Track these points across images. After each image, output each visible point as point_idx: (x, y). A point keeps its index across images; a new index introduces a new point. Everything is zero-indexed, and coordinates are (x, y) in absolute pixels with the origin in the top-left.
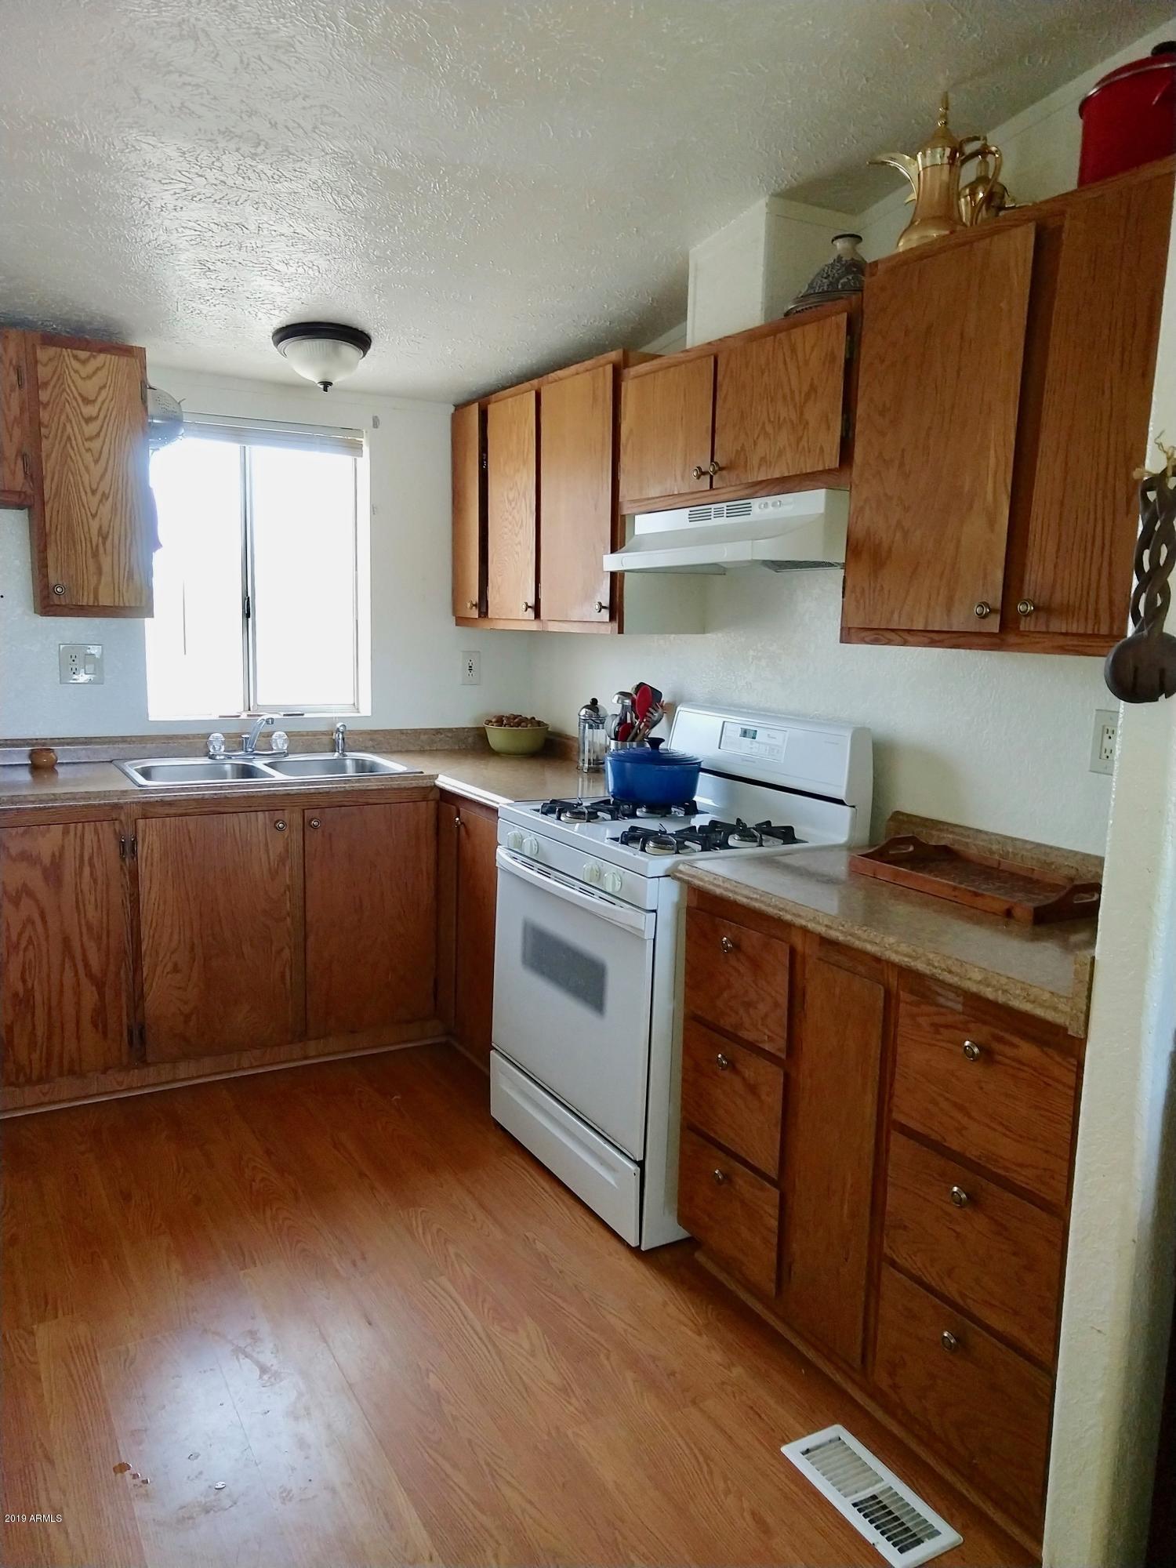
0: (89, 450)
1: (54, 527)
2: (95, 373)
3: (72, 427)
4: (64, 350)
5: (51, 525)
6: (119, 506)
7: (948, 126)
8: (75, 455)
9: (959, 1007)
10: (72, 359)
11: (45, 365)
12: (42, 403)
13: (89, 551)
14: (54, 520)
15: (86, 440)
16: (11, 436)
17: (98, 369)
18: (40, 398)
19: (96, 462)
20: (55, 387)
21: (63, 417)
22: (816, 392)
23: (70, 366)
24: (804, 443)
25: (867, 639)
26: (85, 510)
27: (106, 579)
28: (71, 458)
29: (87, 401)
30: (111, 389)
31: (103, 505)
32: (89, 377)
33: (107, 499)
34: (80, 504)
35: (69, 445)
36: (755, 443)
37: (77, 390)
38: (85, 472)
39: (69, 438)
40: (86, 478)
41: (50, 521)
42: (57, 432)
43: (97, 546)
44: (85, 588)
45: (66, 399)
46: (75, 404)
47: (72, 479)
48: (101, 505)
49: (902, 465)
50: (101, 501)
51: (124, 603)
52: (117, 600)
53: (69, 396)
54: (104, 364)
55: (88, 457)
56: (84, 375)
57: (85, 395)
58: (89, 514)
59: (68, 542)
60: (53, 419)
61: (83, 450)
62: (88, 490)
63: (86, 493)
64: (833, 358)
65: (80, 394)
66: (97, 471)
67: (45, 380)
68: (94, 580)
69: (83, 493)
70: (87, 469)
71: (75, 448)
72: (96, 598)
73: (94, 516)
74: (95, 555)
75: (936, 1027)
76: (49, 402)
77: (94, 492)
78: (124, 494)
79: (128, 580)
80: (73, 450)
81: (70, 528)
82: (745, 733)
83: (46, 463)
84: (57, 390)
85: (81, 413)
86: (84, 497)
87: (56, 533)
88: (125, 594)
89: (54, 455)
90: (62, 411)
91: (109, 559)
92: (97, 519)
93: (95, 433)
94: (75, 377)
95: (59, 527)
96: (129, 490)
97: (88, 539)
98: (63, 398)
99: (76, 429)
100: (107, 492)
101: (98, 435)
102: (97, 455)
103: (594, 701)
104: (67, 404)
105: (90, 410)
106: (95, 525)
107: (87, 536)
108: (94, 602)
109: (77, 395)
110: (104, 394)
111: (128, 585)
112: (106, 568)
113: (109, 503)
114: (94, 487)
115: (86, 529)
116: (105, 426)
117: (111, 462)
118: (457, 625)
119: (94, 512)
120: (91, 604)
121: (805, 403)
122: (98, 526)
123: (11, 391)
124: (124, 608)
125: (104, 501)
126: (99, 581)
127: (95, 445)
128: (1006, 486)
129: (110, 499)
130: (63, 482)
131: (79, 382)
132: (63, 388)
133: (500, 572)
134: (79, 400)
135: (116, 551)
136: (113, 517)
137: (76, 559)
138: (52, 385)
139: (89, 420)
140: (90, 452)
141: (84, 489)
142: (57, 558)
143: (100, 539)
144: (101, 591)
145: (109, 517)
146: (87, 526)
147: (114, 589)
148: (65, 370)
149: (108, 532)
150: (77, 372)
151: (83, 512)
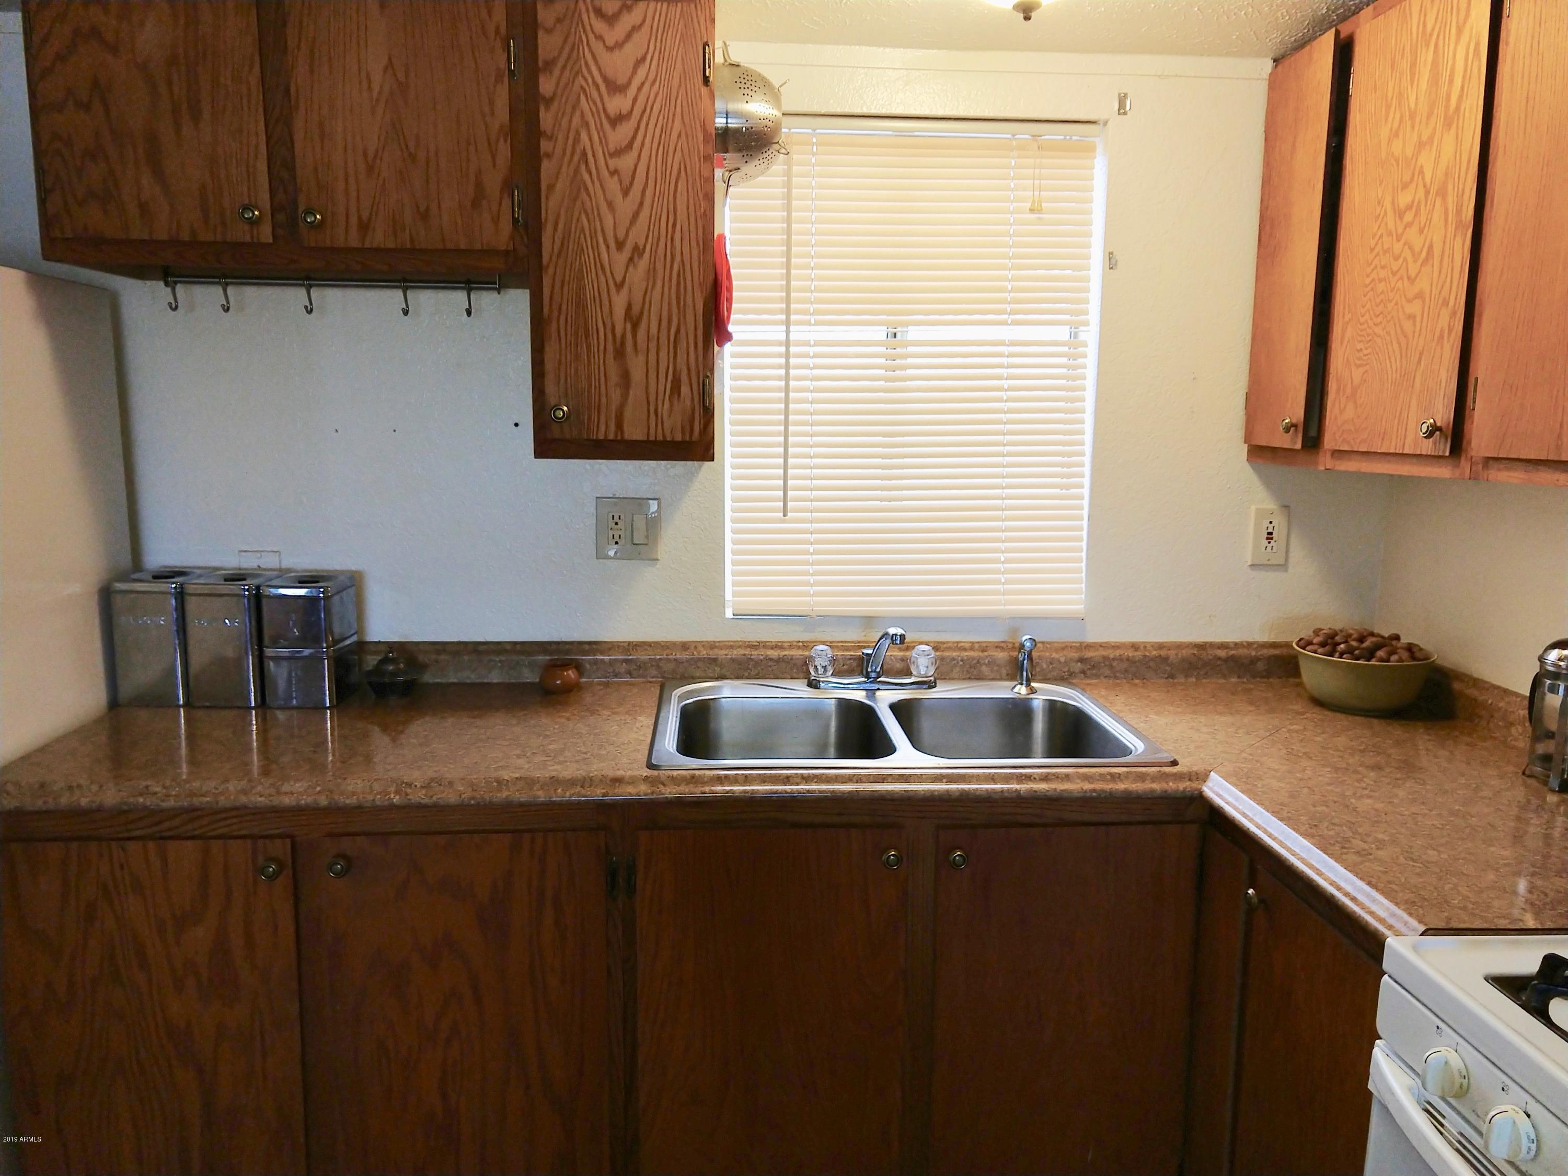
0: (614, 172)
1: (555, 307)
2: (628, 36)
3: (590, 136)
5: (551, 305)
8: (593, 182)
10: (592, 15)
11: (549, 31)
12: (544, 98)
13: (610, 347)
14: (557, 298)
15: (612, 155)
16: (494, 157)
17: (635, 29)
18: (541, 90)
19: (626, 192)
20: (564, 67)
21: (576, 120)
23: (588, 28)
26: (605, 276)
27: (635, 394)
28: (587, 189)
29: (615, 88)
30: (655, 63)
31: (635, 266)
32: (619, 45)
33: (641, 255)
34: (598, 264)
35: (583, 167)
37: (600, 69)
38: (607, 211)
39: (584, 154)
40: (609, 221)
41: (550, 299)
42: (566, 144)
43: (624, 336)
44: (603, 410)
45: (582, 87)
46: (595, 94)
47: (586, 225)
48: (631, 269)
50: (631, 259)
51: (664, 436)
52: (652, 431)
53: (586, 80)
54: (644, 21)
55: (613, 185)
56: (610, 42)
57: (610, 73)
58: (611, 282)
59: (577, 333)
60: (560, 125)
61: (605, 173)
62: (612, 245)
63: (608, 247)
65: (605, 79)
67: (549, 58)
68: (616, 396)
69: (603, 249)
70: (610, 205)
71: (593, 171)
72: (619, 426)
73: (619, 286)
74: (620, 353)
76: (554, 94)
77: (620, 245)
78: (668, 245)
80: (590, 174)
81: (580, 304)
83: (547, 198)
84: (567, 73)
85: (605, 110)
86: (605, 255)
87: (559, 317)
88: (665, 417)
89: (559, 186)
90: (574, 108)
91: (641, 358)
92: (625, 291)
93: (625, 144)
94: (598, 47)
95: (564, 307)
97: (609, 326)
98: (576, 88)
99: (596, 138)
101: (630, 146)
102: (626, 182)
104: (583, 97)
105: (616, 104)
106: (620, 303)
107: (608, 320)
108: (616, 435)
109: (599, 80)
110: (642, 73)
111: (671, 405)
112: (637, 377)
113: (644, 263)
114: (621, 234)
115: (606, 308)
117: (649, 193)
118: (1249, 460)
119: (619, 278)
120: (611, 437)
122: (625, 305)
123: (496, 81)
125: (636, 259)
126: (625, 396)
127: (625, 163)
129: (647, 255)
130: (573, 230)
131: (604, 57)
132: (576, 68)
133: (1359, 359)
134: (603, 88)
135: (653, 345)
136: (650, 287)
137: (589, 361)
138: (560, 65)
139: (617, 120)
140: (616, 177)
141: (605, 240)
142: (560, 361)
143: (629, 326)
144: (628, 414)
145: (644, 287)
146: (607, 303)
147: (649, 411)
148: (580, 37)
149: (642, 313)
150: (599, 38)
151: (602, 279)
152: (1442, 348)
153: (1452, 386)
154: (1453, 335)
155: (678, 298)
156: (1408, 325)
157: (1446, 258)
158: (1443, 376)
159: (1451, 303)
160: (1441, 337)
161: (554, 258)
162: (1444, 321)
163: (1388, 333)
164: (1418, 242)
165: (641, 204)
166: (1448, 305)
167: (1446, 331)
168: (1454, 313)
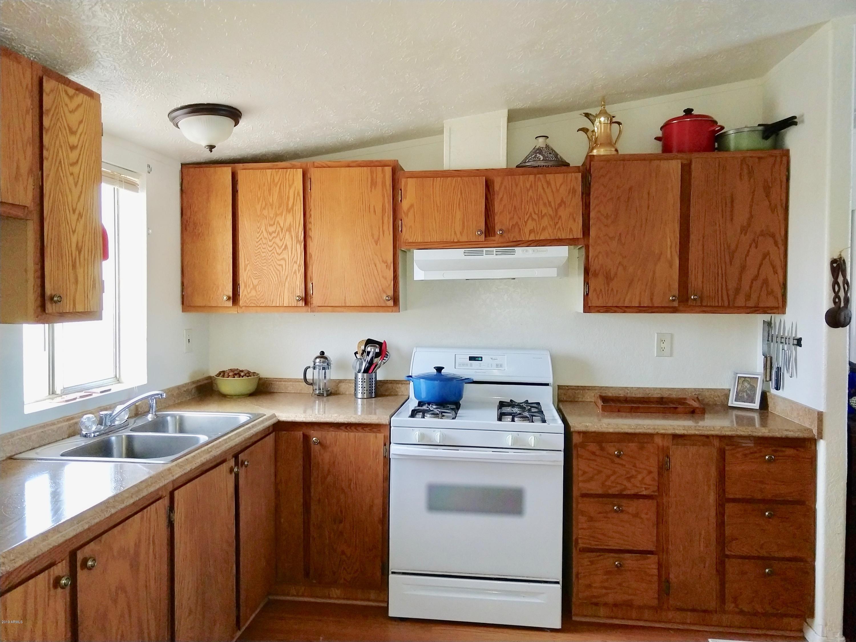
0: (72, 174)
1: (49, 241)
2: (76, 108)
3: (62, 152)
4: (60, 84)
5: (47, 238)
6: (88, 224)
7: (605, 109)
8: (64, 177)
9: (752, 445)
10: (64, 93)
11: (47, 95)
12: (45, 128)
13: (71, 264)
14: (50, 236)
15: (70, 165)
17: (80, 105)
18: (45, 123)
20: (53, 115)
21: (57, 143)
22: (565, 204)
23: (62, 99)
24: (559, 224)
25: (601, 311)
26: (69, 226)
27: (80, 287)
28: (61, 180)
29: (73, 133)
30: (86, 123)
31: (79, 223)
32: (74, 111)
34: (66, 220)
35: (60, 168)
36: (526, 223)
37: (66, 121)
38: (69, 193)
39: (60, 162)
40: (70, 198)
41: (48, 236)
42: (53, 154)
43: (75, 258)
44: (68, 297)
45: (60, 127)
46: (64, 132)
47: (61, 199)
49: (620, 240)
50: (78, 219)
51: (90, 309)
52: (86, 305)
53: (61, 124)
54: (83, 103)
55: (71, 179)
56: (70, 108)
58: (71, 229)
59: (58, 255)
60: (51, 144)
61: (68, 174)
62: (71, 209)
63: (69, 211)
64: (574, 191)
65: (68, 125)
66: (76, 192)
67: (48, 108)
69: (67, 211)
70: (70, 190)
71: (64, 172)
72: (74, 304)
73: (74, 232)
74: (74, 266)
75: (745, 455)
76: (49, 127)
77: (74, 211)
78: (91, 213)
79: (93, 288)
81: (59, 242)
82: (472, 359)
83: (46, 182)
84: (54, 118)
85: (68, 142)
86: (68, 215)
87: (51, 247)
88: (91, 299)
89: (51, 176)
90: (57, 137)
91: (82, 270)
92: (76, 235)
93: (75, 161)
94: (66, 109)
95: (53, 241)
96: (94, 210)
97: (70, 252)
98: (57, 126)
99: (65, 154)
100: (82, 211)
102: (76, 180)
103: (322, 353)
104: (60, 132)
105: (73, 140)
106: (74, 240)
107: (70, 249)
108: (73, 308)
109: (66, 126)
110: (82, 126)
111: (93, 293)
112: (80, 279)
113: (82, 221)
114: (74, 206)
115: (69, 243)
116: (82, 153)
117: (84, 187)
118: (183, 312)
119: (74, 229)
120: (72, 311)
121: (558, 208)
122: (76, 242)
123: (27, 112)
124: (90, 312)
125: (80, 219)
126: (76, 289)
127: (76, 170)
128: (676, 252)
129: (83, 217)
130: (56, 200)
131: (68, 114)
132: (58, 117)
133: (256, 276)
134: (68, 131)
135: (86, 262)
136: (85, 233)
137: (63, 270)
138: (52, 113)
139: (73, 148)
140: (72, 176)
141: (68, 208)
142: (51, 270)
143: (77, 253)
144: (77, 297)
145: (83, 233)
146: (70, 241)
147: (85, 296)
148: (59, 103)
149: (82, 248)
150: (66, 105)
151: (67, 227)
152: (296, 275)
153: (302, 286)
154: (300, 272)
155: (94, 239)
156: (279, 268)
157: (294, 249)
158: (298, 283)
159: (298, 262)
160: (295, 272)
161: (49, 213)
162: (296, 267)
163: (270, 269)
164: (280, 244)
165: (81, 192)
166: (297, 263)
167: (297, 271)
168: (300, 266)
